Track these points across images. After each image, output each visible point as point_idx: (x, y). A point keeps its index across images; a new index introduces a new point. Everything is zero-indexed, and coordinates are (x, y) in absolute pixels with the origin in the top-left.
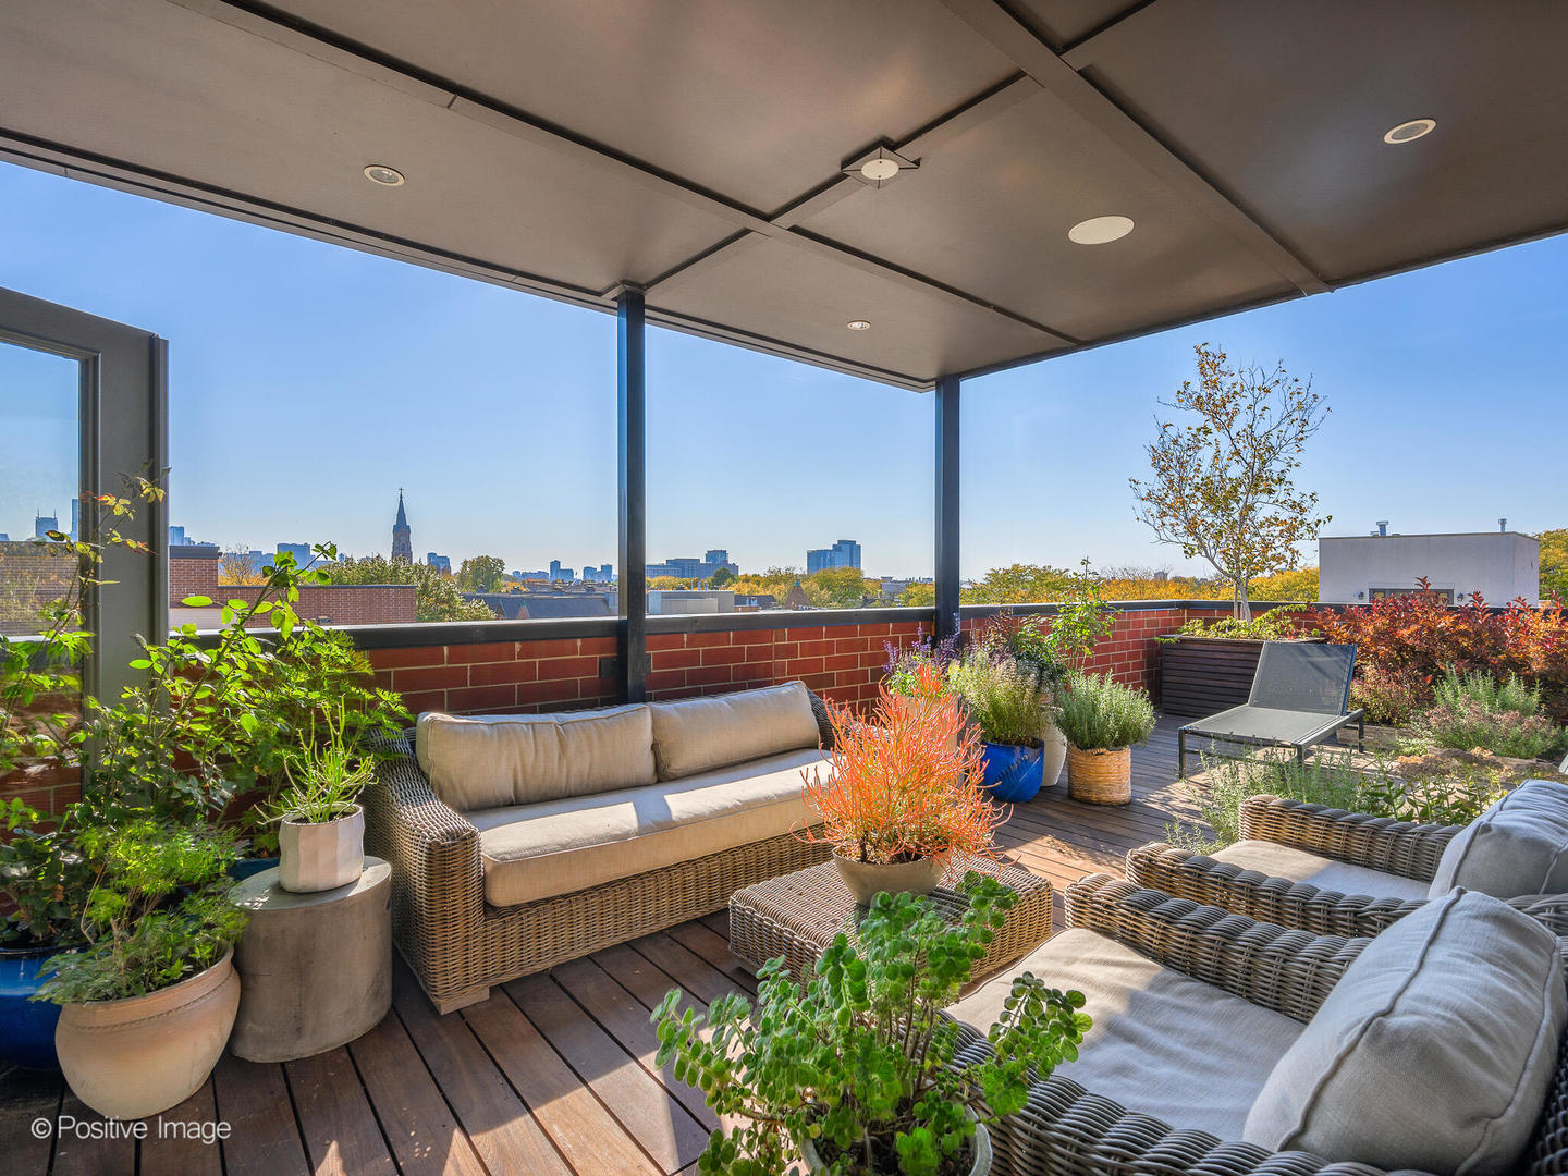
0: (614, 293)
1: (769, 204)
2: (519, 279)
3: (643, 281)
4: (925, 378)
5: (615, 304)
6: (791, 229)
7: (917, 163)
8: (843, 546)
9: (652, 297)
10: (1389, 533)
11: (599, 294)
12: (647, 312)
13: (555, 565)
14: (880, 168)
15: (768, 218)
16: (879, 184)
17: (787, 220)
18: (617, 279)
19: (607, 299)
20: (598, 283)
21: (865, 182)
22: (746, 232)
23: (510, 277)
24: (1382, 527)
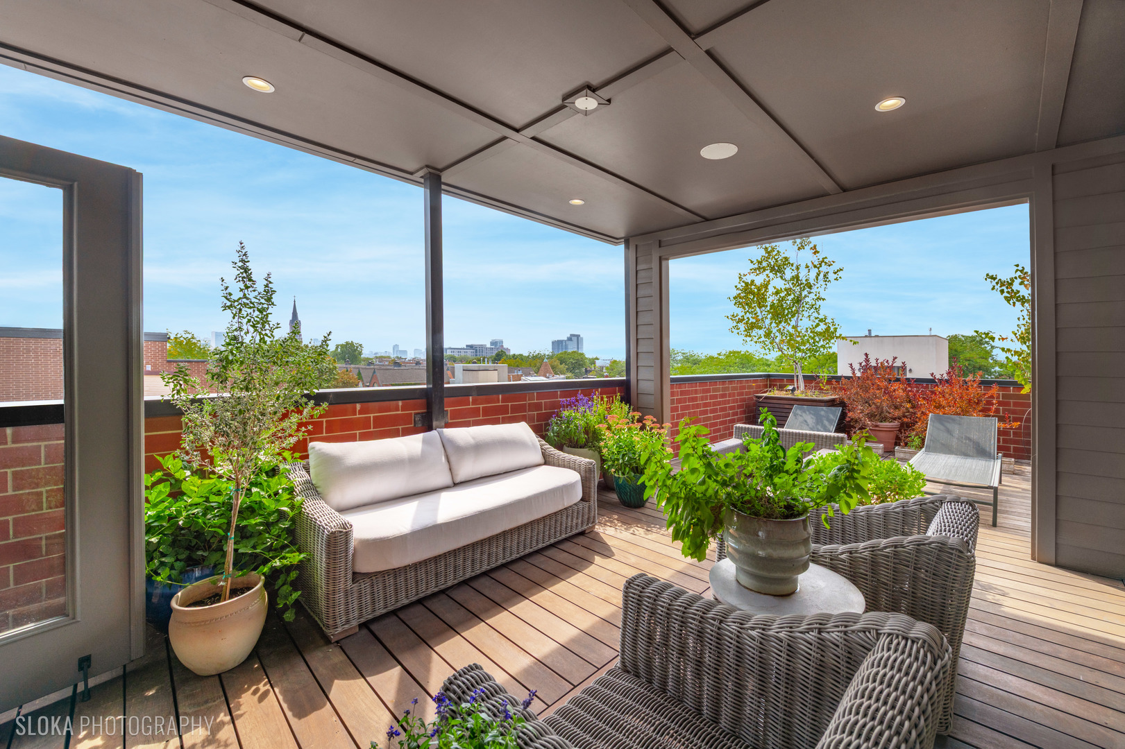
0: (421, 173)
1: (518, 121)
2: (358, 161)
3: (440, 167)
4: (618, 237)
5: (422, 180)
6: (531, 138)
7: (609, 101)
8: (573, 338)
9: (446, 177)
10: (873, 335)
11: (411, 173)
12: (443, 187)
13: (395, 347)
14: (586, 103)
15: (517, 131)
16: (586, 113)
17: (530, 132)
18: (423, 164)
19: (417, 176)
20: (411, 166)
21: (578, 111)
22: (504, 138)
23: (351, 159)
24: (870, 331)
